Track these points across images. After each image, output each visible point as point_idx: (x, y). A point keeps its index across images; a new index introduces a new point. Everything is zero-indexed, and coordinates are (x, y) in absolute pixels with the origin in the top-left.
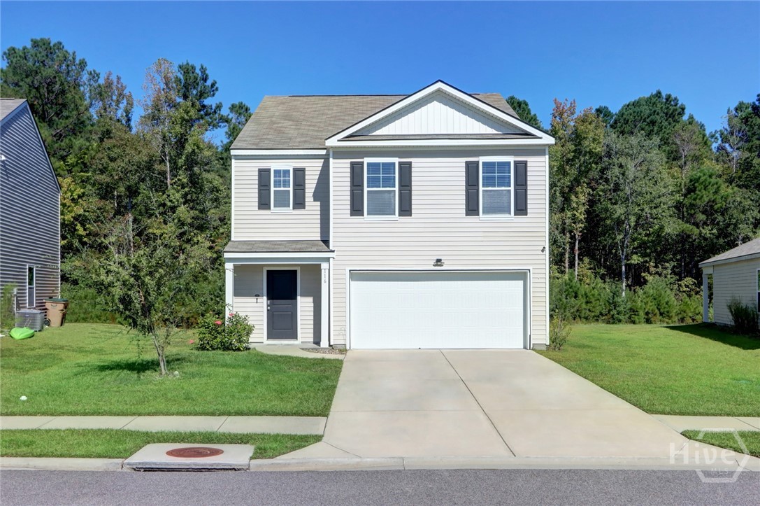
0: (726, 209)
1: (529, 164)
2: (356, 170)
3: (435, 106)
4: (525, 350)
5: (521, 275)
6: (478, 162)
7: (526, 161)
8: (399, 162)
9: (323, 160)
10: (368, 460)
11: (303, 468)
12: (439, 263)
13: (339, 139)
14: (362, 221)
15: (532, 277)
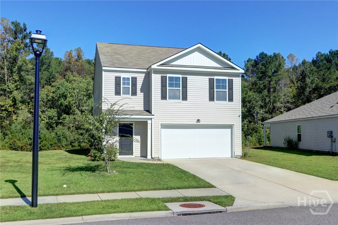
0: (251, 101)
1: (233, 81)
2: (163, 80)
3: (197, 54)
4: (232, 158)
5: (230, 127)
6: (214, 78)
7: (233, 79)
8: (182, 77)
9: (145, 74)
10: (271, 204)
11: (248, 209)
12: (199, 121)
13: (157, 65)
14: (166, 102)
15: (235, 128)
